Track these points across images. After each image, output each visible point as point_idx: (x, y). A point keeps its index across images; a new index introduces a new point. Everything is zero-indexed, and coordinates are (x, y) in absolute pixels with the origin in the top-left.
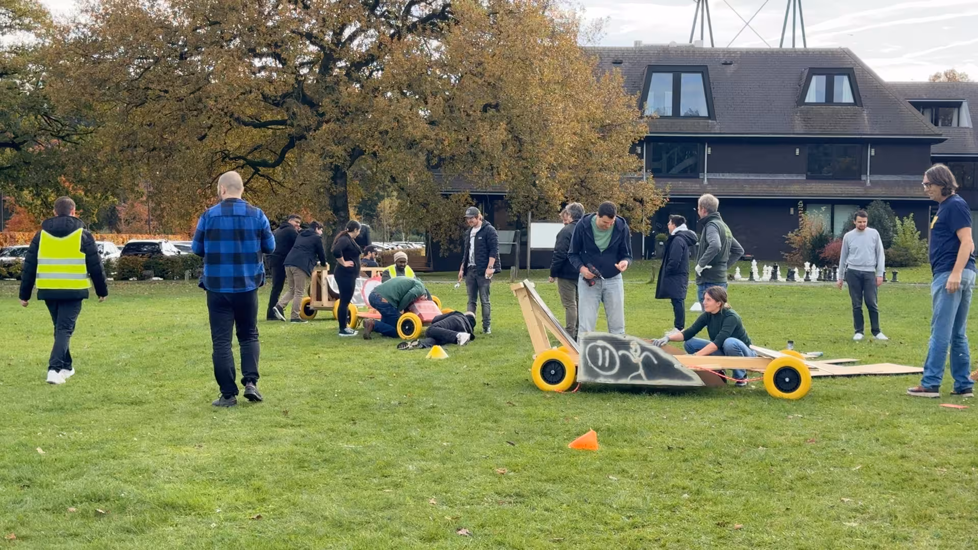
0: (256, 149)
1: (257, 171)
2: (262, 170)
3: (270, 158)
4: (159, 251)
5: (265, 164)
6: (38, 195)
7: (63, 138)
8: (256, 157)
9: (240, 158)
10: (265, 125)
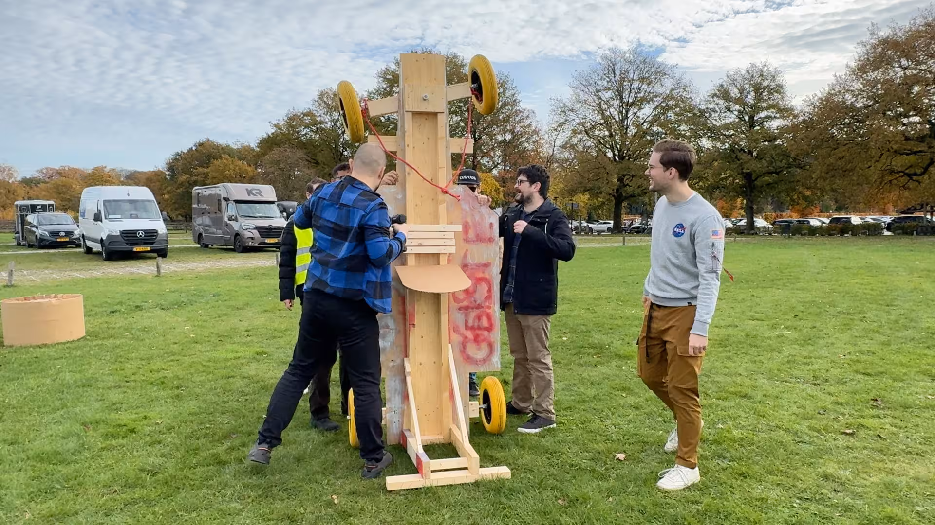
0: (911, 166)
1: (911, 179)
2: (914, 178)
3: (919, 171)
4: (850, 222)
5: (915, 174)
6: (788, 195)
7: (801, 168)
8: (911, 171)
9: (900, 172)
10: (915, 153)
